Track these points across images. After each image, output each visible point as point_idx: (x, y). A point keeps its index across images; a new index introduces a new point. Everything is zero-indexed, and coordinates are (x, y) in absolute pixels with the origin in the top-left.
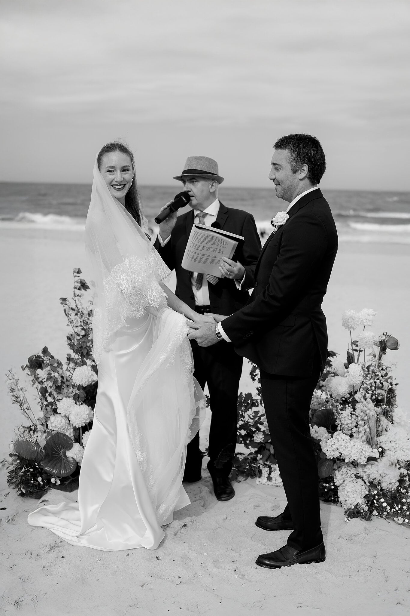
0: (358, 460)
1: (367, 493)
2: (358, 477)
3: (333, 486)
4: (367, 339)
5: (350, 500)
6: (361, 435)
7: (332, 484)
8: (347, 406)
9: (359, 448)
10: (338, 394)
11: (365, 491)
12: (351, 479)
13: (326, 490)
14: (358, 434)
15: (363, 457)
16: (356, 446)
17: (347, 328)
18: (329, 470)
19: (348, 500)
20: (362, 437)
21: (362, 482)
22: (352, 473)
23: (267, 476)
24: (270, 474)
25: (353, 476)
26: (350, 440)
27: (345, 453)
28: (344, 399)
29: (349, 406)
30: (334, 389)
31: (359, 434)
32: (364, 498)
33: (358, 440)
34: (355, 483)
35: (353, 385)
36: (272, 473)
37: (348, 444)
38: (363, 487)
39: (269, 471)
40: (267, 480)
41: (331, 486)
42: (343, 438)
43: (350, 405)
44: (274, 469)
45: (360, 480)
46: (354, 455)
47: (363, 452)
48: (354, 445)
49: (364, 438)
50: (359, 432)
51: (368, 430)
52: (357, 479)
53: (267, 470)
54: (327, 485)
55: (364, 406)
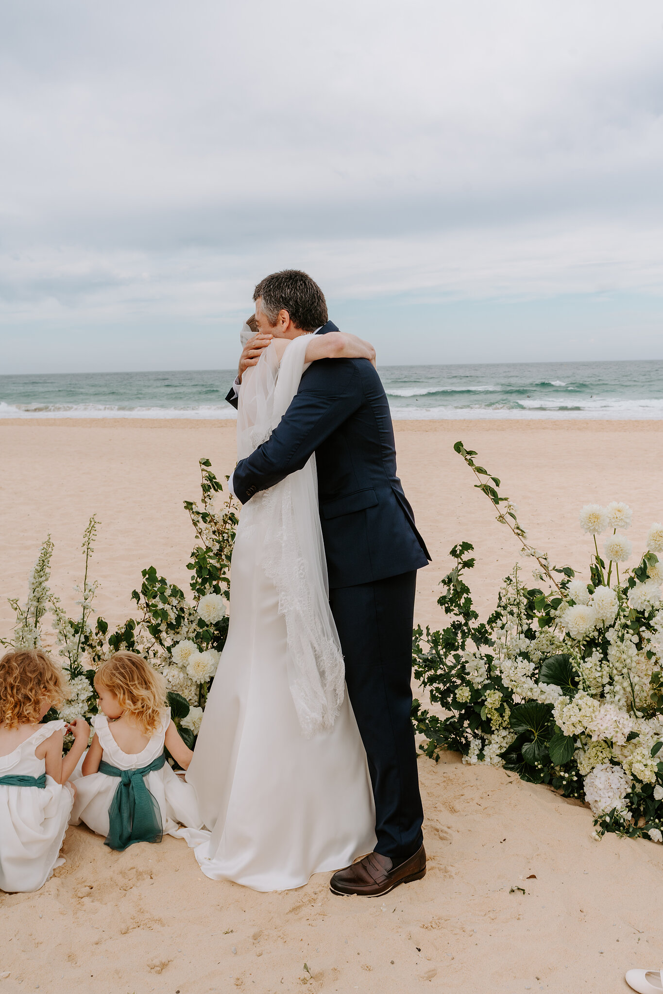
0: (612, 739)
1: (629, 790)
2: (614, 763)
3: (575, 777)
4: (618, 547)
5: (603, 800)
6: (617, 698)
7: (574, 773)
8: (594, 649)
9: (614, 719)
10: (579, 632)
11: (626, 786)
12: (604, 766)
13: (564, 783)
14: (613, 696)
15: (619, 735)
16: (608, 716)
17: (588, 532)
18: (568, 751)
19: (600, 801)
20: (619, 701)
21: (620, 772)
22: (606, 756)
23: (477, 752)
24: (482, 750)
25: (606, 761)
26: (600, 706)
27: (591, 727)
28: (588, 639)
29: (597, 651)
30: (573, 625)
31: (615, 695)
32: (625, 798)
33: (612, 706)
34: (611, 772)
35: (602, 619)
36: (486, 748)
37: (597, 713)
38: (623, 781)
39: (481, 744)
40: (478, 759)
41: (573, 776)
42: (589, 703)
43: (598, 648)
44: (489, 742)
45: (617, 768)
46: (605, 731)
47: (620, 726)
48: (605, 714)
49: (623, 702)
50: (614, 694)
51: (629, 689)
52: (613, 766)
53: (477, 743)
54: (567, 775)
55: (622, 652)
